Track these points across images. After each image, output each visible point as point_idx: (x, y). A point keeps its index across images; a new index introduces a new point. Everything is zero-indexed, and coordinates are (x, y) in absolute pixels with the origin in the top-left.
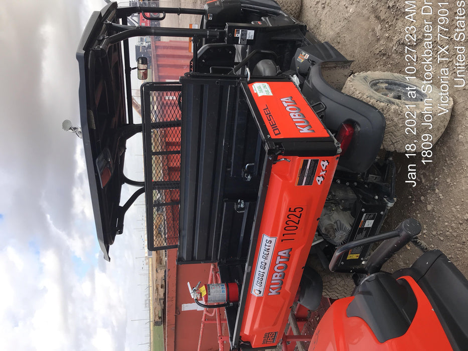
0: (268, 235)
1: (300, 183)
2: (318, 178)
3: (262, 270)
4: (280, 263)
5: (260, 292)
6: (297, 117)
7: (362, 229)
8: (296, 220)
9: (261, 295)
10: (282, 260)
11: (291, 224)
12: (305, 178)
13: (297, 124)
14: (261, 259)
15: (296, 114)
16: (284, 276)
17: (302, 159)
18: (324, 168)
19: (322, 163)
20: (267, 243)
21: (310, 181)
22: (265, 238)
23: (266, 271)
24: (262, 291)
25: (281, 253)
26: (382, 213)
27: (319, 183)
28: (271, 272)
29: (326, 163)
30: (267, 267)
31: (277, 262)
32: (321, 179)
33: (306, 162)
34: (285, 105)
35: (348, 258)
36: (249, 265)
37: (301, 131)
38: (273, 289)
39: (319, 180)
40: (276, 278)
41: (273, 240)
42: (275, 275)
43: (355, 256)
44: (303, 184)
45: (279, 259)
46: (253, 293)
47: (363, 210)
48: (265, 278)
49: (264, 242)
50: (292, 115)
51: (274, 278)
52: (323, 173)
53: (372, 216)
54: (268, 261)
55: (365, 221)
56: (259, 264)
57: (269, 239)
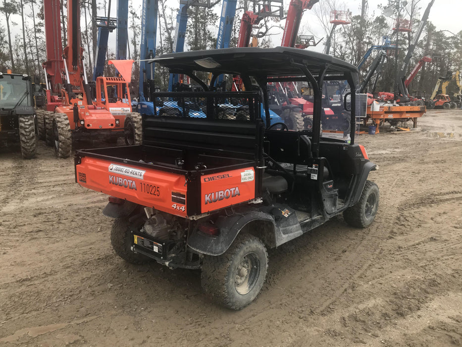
0: (145, 173)
1: (173, 194)
2: (175, 205)
3: (124, 170)
4: (128, 182)
5: (111, 170)
6: (220, 195)
7: (152, 244)
8: (153, 192)
9: (110, 170)
10: (130, 184)
11: (151, 189)
12: (175, 197)
13: (213, 194)
14: (131, 169)
15: (222, 195)
16: (120, 185)
17: (185, 194)
18: (181, 208)
19: (184, 207)
20: (139, 173)
21: (174, 200)
22: (143, 172)
23: (124, 173)
24: (112, 171)
25: (134, 183)
26: (162, 258)
27: (173, 206)
28: (123, 177)
29: (183, 209)
30: (126, 174)
31: (129, 181)
32: (175, 207)
33: (183, 196)
34: (232, 190)
35: (134, 235)
36: (128, 161)
37: (206, 195)
38: (113, 178)
39: (174, 206)
40: (120, 180)
41: (142, 178)
42: (121, 179)
43: (136, 241)
44: (173, 196)
45: (130, 181)
46: (111, 165)
47: (164, 244)
48: (120, 172)
49: (141, 171)
50: (222, 192)
51: (120, 179)
52: (178, 208)
53: (160, 250)
54: (129, 175)
55: (157, 246)
56: (128, 169)
57: (142, 174)
